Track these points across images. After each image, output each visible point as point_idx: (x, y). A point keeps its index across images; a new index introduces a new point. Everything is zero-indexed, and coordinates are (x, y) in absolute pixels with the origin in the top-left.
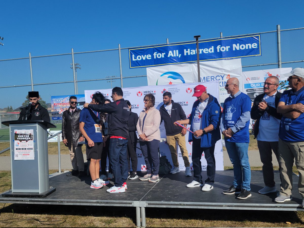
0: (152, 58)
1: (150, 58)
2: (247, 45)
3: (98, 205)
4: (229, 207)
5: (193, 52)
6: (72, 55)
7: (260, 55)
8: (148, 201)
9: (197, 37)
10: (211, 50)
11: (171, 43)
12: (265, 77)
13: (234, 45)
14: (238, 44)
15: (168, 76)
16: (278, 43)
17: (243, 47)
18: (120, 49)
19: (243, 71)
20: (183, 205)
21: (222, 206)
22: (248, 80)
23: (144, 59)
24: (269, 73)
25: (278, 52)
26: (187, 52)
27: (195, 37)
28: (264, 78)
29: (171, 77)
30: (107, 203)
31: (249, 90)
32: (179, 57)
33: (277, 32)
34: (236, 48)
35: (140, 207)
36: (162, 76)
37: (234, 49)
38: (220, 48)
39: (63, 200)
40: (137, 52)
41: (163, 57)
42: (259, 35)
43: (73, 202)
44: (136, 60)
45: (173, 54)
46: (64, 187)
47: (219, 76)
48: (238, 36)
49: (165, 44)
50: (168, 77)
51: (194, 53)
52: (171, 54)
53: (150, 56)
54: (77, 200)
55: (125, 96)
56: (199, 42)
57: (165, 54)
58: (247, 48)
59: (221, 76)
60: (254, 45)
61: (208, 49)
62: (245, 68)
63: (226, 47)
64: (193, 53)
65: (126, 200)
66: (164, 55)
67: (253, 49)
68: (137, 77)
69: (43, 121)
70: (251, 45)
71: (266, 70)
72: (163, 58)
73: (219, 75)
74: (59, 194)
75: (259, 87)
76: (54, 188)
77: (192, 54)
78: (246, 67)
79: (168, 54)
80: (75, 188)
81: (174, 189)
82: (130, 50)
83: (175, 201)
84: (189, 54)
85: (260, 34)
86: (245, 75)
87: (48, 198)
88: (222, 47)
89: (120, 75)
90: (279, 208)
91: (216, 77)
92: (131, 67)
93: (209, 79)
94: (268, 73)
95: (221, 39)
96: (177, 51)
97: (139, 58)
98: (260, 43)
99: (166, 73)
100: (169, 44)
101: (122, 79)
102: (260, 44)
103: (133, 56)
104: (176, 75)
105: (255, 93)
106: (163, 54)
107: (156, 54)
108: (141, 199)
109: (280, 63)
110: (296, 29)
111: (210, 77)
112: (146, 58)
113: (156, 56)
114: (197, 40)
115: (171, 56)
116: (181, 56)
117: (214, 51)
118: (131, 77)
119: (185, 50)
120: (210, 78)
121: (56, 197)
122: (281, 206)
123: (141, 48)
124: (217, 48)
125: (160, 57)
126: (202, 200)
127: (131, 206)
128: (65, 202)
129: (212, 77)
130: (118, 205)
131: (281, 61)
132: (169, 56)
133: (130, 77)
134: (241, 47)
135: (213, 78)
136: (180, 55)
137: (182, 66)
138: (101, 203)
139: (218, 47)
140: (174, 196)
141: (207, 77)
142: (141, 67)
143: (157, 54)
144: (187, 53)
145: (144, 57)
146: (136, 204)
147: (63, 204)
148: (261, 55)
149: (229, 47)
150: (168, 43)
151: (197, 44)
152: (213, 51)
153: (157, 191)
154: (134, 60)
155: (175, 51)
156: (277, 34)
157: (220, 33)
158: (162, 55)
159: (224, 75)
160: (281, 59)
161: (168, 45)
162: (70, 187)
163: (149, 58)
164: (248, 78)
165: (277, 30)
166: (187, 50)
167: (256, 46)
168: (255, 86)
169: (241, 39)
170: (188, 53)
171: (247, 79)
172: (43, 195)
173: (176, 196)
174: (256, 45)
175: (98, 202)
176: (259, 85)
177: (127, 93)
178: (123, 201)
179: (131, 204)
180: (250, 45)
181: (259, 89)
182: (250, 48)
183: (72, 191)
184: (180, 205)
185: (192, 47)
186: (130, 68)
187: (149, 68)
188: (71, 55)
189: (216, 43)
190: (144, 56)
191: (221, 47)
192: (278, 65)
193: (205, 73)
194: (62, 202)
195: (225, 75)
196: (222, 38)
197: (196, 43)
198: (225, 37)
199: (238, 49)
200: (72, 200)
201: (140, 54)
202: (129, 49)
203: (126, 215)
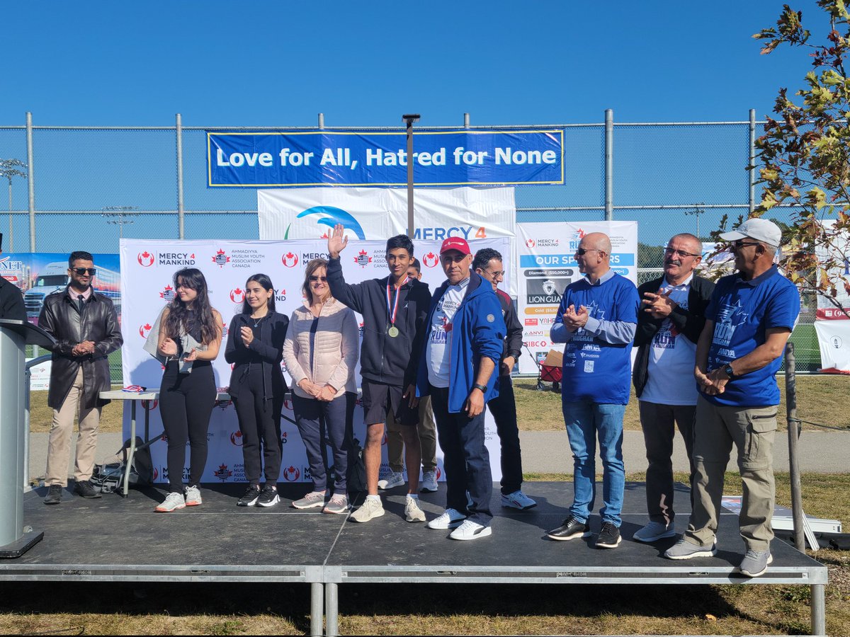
0: (273, 164)
1: (268, 162)
2: (531, 153)
3: (196, 579)
4: (573, 576)
5: (390, 158)
6: (27, 133)
7: (562, 182)
8: (347, 564)
9: (410, 119)
10: (439, 159)
11: (332, 128)
12: (572, 240)
13: (499, 151)
14: (509, 150)
15: (319, 218)
16: (606, 156)
17: (520, 158)
18: (180, 128)
19: (518, 221)
20: (448, 575)
21: (554, 575)
22: (530, 245)
23: (252, 163)
24: (582, 232)
25: (605, 179)
26: (374, 156)
27: (405, 117)
28: (571, 243)
29: (326, 220)
30: (224, 573)
31: (532, 273)
32: (353, 168)
33: (606, 127)
34: (502, 160)
35: (324, 584)
36: (300, 216)
37: (498, 162)
38: (461, 153)
39: (79, 566)
40: (231, 144)
41: (307, 163)
42: (562, 131)
43: (114, 572)
44: (228, 164)
45: (336, 159)
46: (63, 527)
47: (458, 230)
48: (509, 126)
49: (315, 127)
50: (320, 222)
51: (394, 163)
52: (328, 157)
53: (270, 157)
54: (129, 566)
55: (247, 264)
56: (414, 133)
57: (312, 155)
58: (531, 162)
59: (462, 229)
60: (548, 157)
61: (432, 155)
62: (525, 213)
63: (477, 154)
64: (390, 161)
65: (283, 564)
66: (311, 159)
67: (545, 166)
68: (227, 213)
69: (21, 322)
70: (542, 155)
71: (574, 223)
72: (307, 166)
73: (458, 227)
74: (59, 550)
75: (556, 265)
76: (40, 532)
77: (386, 162)
78: (526, 211)
79: (321, 158)
80: (99, 531)
81: (405, 532)
82: (211, 136)
83: (426, 565)
84: (379, 163)
85: (563, 128)
86: (522, 231)
87: (28, 562)
88: (468, 153)
89: (179, 205)
90: (699, 577)
91: (449, 232)
92: (210, 185)
93: (431, 235)
94: (580, 230)
95: (466, 130)
96: (347, 151)
97: (237, 160)
98: (562, 151)
99: (314, 210)
100: (326, 130)
101: (182, 215)
102: (562, 154)
103: (220, 152)
104: (342, 218)
105: (546, 280)
106: (306, 154)
107: (287, 152)
108: (325, 561)
109: (610, 208)
110: (649, 124)
111: (434, 230)
112: (258, 161)
113: (287, 158)
114: (409, 125)
115: (329, 164)
116: (357, 166)
117: (446, 162)
118: (210, 214)
119: (369, 151)
120: (433, 232)
121: (54, 557)
122: (704, 573)
123: (242, 132)
124: (454, 153)
125: (299, 164)
126: (497, 559)
127: (296, 579)
128: (87, 572)
129: (440, 229)
130: (258, 579)
131: (612, 202)
132: (323, 162)
133: (208, 212)
134: (516, 156)
135: (440, 232)
136: (355, 163)
137: (358, 194)
138: (206, 573)
139: (458, 152)
140: (415, 550)
141: (425, 230)
142: (242, 187)
143: (290, 153)
144: (374, 161)
145: (251, 158)
146: (313, 574)
147: (81, 578)
148: (565, 184)
149: (486, 154)
150: (323, 127)
151: (408, 136)
152: (443, 162)
153: (360, 537)
154: (220, 163)
155: (340, 151)
156: (606, 132)
157: (465, 114)
158: (306, 158)
159: (469, 226)
160: (614, 198)
161: (321, 131)
162: (84, 528)
163: (266, 162)
164: (531, 241)
165: (606, 122)
166: (374, 153)
167: (553, 159)
168: (548, 261)
169: (516, 137)
170: (378, 160)
171: (529, 243)
172: (10, 553)
173: (421, 550)
174: (553, 155)
175: (195, 572)
176: (556, 262)
177: (252, 254)
178: (274, 566)
179: (298, 574)
180: (537, 153)
181: (557, 270)
182: (538, 161)
183: (98, 539)
184: (441, 573)
185: (390, 144)
186: (208, 187)
187: (263, 190)
188: (23, 132)
189: (452, 141)
190: (251, 156)
191: (464, 152)
192: (606, 212)
193: (422, 218)
194: (76, 572)
195: (472, 226)
196: (468, 127)
197: (406, 133)
198: (476, 127)
199: (508, 162)
200: (112, 566)
201: (240, 148)
202: (208, 131)
203: (269, 609)
